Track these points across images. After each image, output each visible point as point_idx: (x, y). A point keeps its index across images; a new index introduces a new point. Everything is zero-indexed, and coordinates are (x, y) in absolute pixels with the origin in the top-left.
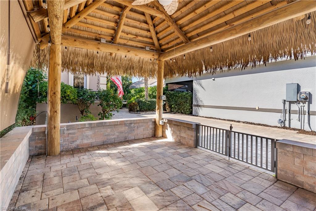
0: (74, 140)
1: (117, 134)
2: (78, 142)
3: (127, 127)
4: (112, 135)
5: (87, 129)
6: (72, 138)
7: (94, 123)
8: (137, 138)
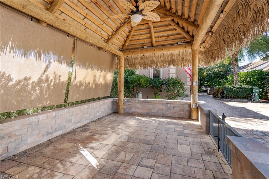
0: (131, 108)
1: (157, 110)
2: (133, 110)
3: (165, 106)
4: (153, 110)
5: (137, 103)
6: (130, 107)
7: (141, 100)
8: (173, 116)
